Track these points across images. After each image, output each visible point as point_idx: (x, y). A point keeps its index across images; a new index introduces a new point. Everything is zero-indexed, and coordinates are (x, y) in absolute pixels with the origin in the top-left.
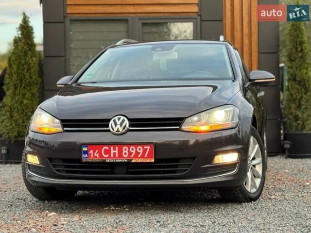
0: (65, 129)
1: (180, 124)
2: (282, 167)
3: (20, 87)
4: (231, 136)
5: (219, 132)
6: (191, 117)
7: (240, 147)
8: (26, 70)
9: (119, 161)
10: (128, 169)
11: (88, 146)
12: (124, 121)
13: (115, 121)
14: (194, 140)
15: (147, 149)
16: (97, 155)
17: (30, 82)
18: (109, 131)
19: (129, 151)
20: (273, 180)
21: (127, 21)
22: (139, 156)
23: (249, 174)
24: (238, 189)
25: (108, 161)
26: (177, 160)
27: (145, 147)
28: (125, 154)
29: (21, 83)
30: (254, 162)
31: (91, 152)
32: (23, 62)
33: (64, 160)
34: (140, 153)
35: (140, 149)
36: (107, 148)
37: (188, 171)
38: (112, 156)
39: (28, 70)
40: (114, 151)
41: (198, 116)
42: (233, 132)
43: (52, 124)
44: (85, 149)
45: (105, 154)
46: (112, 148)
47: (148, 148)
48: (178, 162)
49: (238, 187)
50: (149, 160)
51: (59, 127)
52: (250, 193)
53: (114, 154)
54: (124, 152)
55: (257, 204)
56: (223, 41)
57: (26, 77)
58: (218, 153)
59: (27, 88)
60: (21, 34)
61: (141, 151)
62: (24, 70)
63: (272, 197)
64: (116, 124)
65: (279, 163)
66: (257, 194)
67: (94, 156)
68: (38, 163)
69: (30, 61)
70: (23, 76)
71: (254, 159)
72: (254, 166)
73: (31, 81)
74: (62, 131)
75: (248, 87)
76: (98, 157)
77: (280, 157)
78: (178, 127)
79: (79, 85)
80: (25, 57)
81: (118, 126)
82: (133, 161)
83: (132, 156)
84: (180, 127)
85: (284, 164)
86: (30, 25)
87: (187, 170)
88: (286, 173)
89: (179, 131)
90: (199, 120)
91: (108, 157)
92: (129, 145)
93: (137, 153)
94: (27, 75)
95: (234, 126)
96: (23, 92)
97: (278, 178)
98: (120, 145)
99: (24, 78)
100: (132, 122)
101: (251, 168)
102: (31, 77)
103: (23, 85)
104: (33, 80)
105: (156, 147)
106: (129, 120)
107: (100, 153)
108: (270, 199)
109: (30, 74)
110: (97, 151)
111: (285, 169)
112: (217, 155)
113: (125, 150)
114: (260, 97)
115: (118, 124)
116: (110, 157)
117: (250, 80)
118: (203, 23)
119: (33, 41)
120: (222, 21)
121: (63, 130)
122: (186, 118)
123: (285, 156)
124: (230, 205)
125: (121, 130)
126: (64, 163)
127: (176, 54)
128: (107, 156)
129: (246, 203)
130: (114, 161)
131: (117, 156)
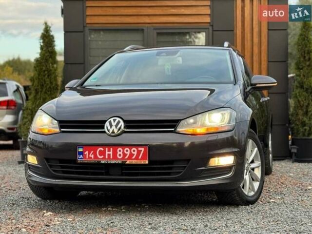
0: (62, 130)
1: (175, 127)
2: (288, 171)
3: (41, 91)
4: (227, 138)
5: (215, 134)
6: (187, 119)
7: (236, 150)
8: (46, 76)
9: (113, 162)
10: (122, 170)
11: (84, 147)
12: (119, 122)
13: (110, 123)
14: (189, 143)
15: (141, 150)
16: (93, 156)
17: (50, 87)
18: (104, 132)
19: (123, 153)
20: (276, 184)
21: (143, 30)
22: (134, 157)
23: (247, 177)
24: (235, 192)
25: (103, 162)
26: (172, 162)
27: (139, 149)
28: (120, 155)
29: (42, 88)
30: (253, 166)
31: (87, 153)
32: (44, 68)
33: (61, 161)
34: (134, 154)
35: (134, 151)
36: (102, 149)
37: (181, 174)
38: (107, 157)
39: (48, 76)
40: (109, 152)
41: (194, 119)
42: (229, 135)
43: (51, 125)
44: (81, 150)
45: (100, 155)
46: (107, 149)
47: (143, 149)
48: (172, 164)
49: (234, 190)
50: (143, 162)
51: (56, 128)
52: (247, 196)
53: (109, 155)
54: (119, 153)
55: (255, 208)
56: (227, 47)
57: (47, 83)
58: (213, 156)
59: (48, 92)
60: (43, 42)
61: (135, 153)
62: (44, 76)
63: (272, 200)
64: (111, 126)
65: (285, 167)
66: (255, 197)
67: (88, 157)
68: (36, 163)
69: (51, 68)
70: (43, 82)
71: (252, 162)
72: (253, 169)
73: (52, 87)
74: (59, 132)
75: (249, 92)
76: (93, 158)
77: (288, 161)
78: (173, 129)
79: (84, 88)
80: (46, 63)
81: (114, 127)
82: (127, 162)
83: (127, 157)
84: (175, 130)
85: (291, 168)
86: (52, 34)
87: (181, 172)
88: (290, 176)
89: (174, 133)
90: (195, 123)
91: (102, 159)
92: (123, 146)
93: (131, 155)
94: (48, 80)
95: (231, 129)
96: (44, 97)
97: (282, 182)
98: (115, 146)
99: (45, 83)
100: (127, 123)
101: (250, 172)
102: (51, 83)
103: (44, 90)
104: (53, 85)
105: (151, 149)
106: (125, 121)
107: (95, 154)
108: (269, 202)
109: (50, 80)
110: (92, 152)
111: (291, 173)
112: (212, 158)
114: (263, 102)
115: (114, 126)
116: (104, 158)
117: (252, 85)
118: (215, 32)
119: (54, 49)
120: (233, 31)
121: (60, 130)
122: (181, 120)
123: (292, 160)
124: (227, 208)
125: (116, 131)
126: (60, 163)
127: (180, 59)
128: (102, 157)
129: (243, 206)
130: (109, 162)
131: (111, 157)
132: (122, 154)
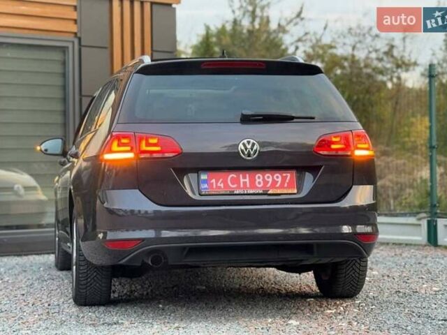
118: (82, 49)
120: (107, 48)
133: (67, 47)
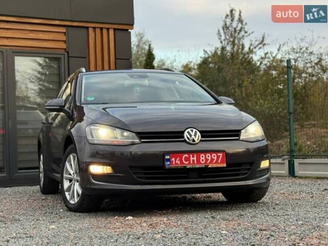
0: (142, 140)
1: (238, 135)
9: (198, 167)
10: (202, 173)
11: (171, 154)
12: (196, 132)
16: (179, 162)
18: (185, 141)
19: (205, 158)
22: (214, 162)
25: (189, 167)
26: (240, 165)
27: (219, 154)
28: (203, 160)
31: (173, 159)
33: (145, 168)
34: (214, 159)
35: (214, 156)
36: (187, 156)
37: (247, 175)
38: (191, 163)
40: (193, 158)
44: (167, 157)
45: (186, 161)
46: (191, 156)
47: (221, 155)
48: (241, 167)
50: (222, 165)
53: (193, 160)
54: (202, 158)
67: (175, 162)
74: (140, 142)
76: (179, 164)
81: (193, 137)
82: (210, 166)
83: (208, 162)
84: (239, 138)
89: (239, 141)
91: (188, 164)
92: (205, 152)
93: (212, 160)
98: (199, 152)
100: (202, 133)
105: (227, 154)
107: (181, 160)
110: (178, 159)
113: (202, 157)
115: (193, 135)
122: (241, 130)
125: (196, 140)
128: (187, 162)
130: (194, 167)
131: (196, 162)
132: (204, 160)
133: (61, 58)
